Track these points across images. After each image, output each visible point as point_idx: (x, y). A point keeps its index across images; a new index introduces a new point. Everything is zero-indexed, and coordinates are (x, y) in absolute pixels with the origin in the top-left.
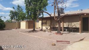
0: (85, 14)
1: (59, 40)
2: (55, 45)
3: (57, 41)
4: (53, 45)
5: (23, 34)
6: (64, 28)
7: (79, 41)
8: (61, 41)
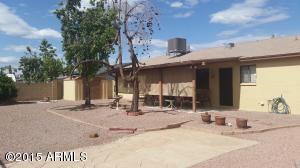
0: (203, 64)
1: (115, 127)
2: (96, 136)
3: (111, 129)
4: (91, 137)
5: (52, 114)
6: (165, 97)
7: (162, 129)
8: (118, 129)
